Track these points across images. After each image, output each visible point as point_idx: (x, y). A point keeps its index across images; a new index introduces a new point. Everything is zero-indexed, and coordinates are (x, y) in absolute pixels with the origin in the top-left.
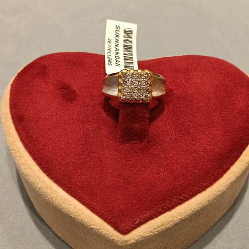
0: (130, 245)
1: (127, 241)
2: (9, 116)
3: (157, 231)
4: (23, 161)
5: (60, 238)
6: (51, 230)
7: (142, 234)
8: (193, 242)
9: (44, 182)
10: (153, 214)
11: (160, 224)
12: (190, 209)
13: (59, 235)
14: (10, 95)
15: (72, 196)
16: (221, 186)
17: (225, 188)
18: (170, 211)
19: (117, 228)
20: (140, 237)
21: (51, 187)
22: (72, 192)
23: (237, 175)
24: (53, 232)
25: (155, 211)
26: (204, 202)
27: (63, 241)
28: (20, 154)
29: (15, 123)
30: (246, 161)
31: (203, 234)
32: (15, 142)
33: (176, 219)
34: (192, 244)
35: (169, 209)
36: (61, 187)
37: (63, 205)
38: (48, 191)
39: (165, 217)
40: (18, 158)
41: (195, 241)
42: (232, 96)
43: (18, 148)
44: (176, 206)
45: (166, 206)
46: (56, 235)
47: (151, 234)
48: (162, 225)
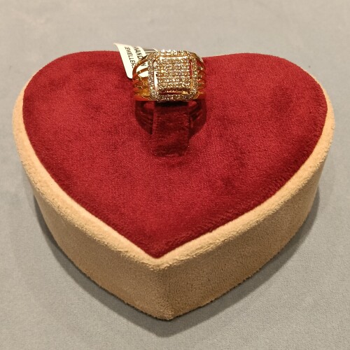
0: (164, 270)
1: (158, 266)
2: (23, 127)
3: (196, 255)
4: (40, 178)
5: (84, 274)
6: (75, 265)
7: (177, 257)
8: (245, 279)
9: (64, 202)
10: (191, 234)
11: (199, 246)
12: (235, 230)
13: (84, 271)
14: (24, 102)
15: (96, 216)
16: (273, 204)
17: (278, 207)
18: (211, 232)
19: (147, 251)
20: (175, 261)
21: (72, 207)
22: (96, 212)
23: (293, 192)
24: (77, 268)
25: (193, 231)
26: (251, 222)
27: (89, 278)
28: (36, 170)
29: (29, 134)
30: (304, 176)
31: (258, 269)
32: (29, 156)
33: (218, 241)
34: (244, 281)
35: (210, 230)
36: (84, 207)
37: (86, 227)
38: (69, 211)
39: (205, 239)
40: (33, 175)
41: (247, 277)
42: (292, 101)
43: (33, 163)
44: (218, 227)
45: (205, 226)
46: (80, 271)
47: (188, 257)
48: (201, 248)
